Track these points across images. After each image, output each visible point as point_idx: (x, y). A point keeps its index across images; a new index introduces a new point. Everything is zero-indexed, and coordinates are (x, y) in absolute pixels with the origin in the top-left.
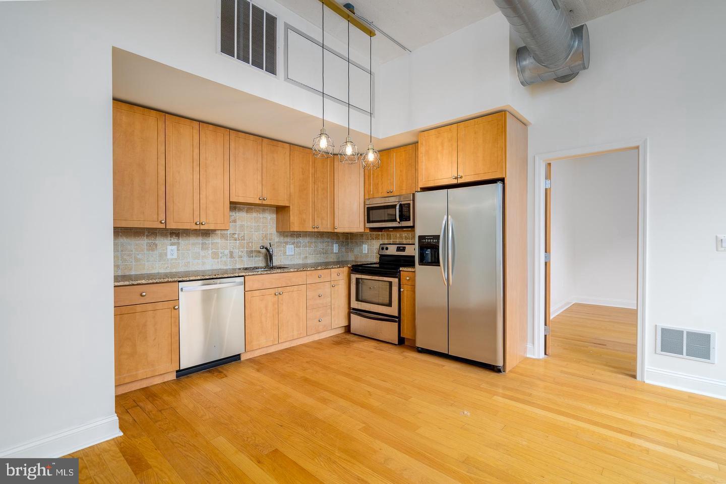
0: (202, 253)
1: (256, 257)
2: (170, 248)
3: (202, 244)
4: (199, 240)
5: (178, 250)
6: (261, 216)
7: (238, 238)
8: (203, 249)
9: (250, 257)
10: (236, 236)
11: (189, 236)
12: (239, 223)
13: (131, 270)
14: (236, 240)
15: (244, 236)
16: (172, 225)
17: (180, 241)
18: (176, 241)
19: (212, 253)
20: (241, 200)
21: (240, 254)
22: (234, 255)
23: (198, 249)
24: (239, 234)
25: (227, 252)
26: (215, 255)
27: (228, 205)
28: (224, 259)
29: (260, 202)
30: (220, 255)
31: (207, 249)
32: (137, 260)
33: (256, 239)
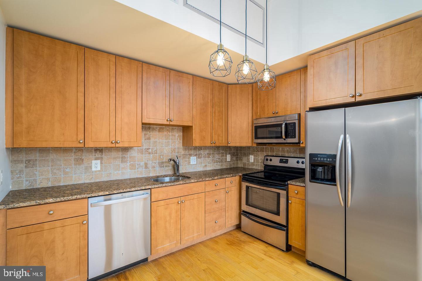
0: (122, 165)
1: (166, 166)
2: (94, 162)
3: (122, 158)
4: (120, 154)
5: (101, 163)
6: (170, 134)
7: (152, 152)
8: (122, 162)
9: (161, 167)
10: (150, 151)
11: (111, 152)
12: (152, 140)
13: (60, 181)
14: (150, 154)
15: (156, 150)
16: (90, 144)
17: (103, 156)
18: (100, 156)
19: (130, 165)
20: (152, 121)
21: (153, 164)
22: (149, 166)
23: (118, 162)
24: (152, 149)
25: (142, 164)
26: (133, 167)
27: (140, 125)
28: (140, 170)
29: (168, 123)
30: (137, 166)
31: (126, 162)
32: (65, 173)
33: (166, 152)
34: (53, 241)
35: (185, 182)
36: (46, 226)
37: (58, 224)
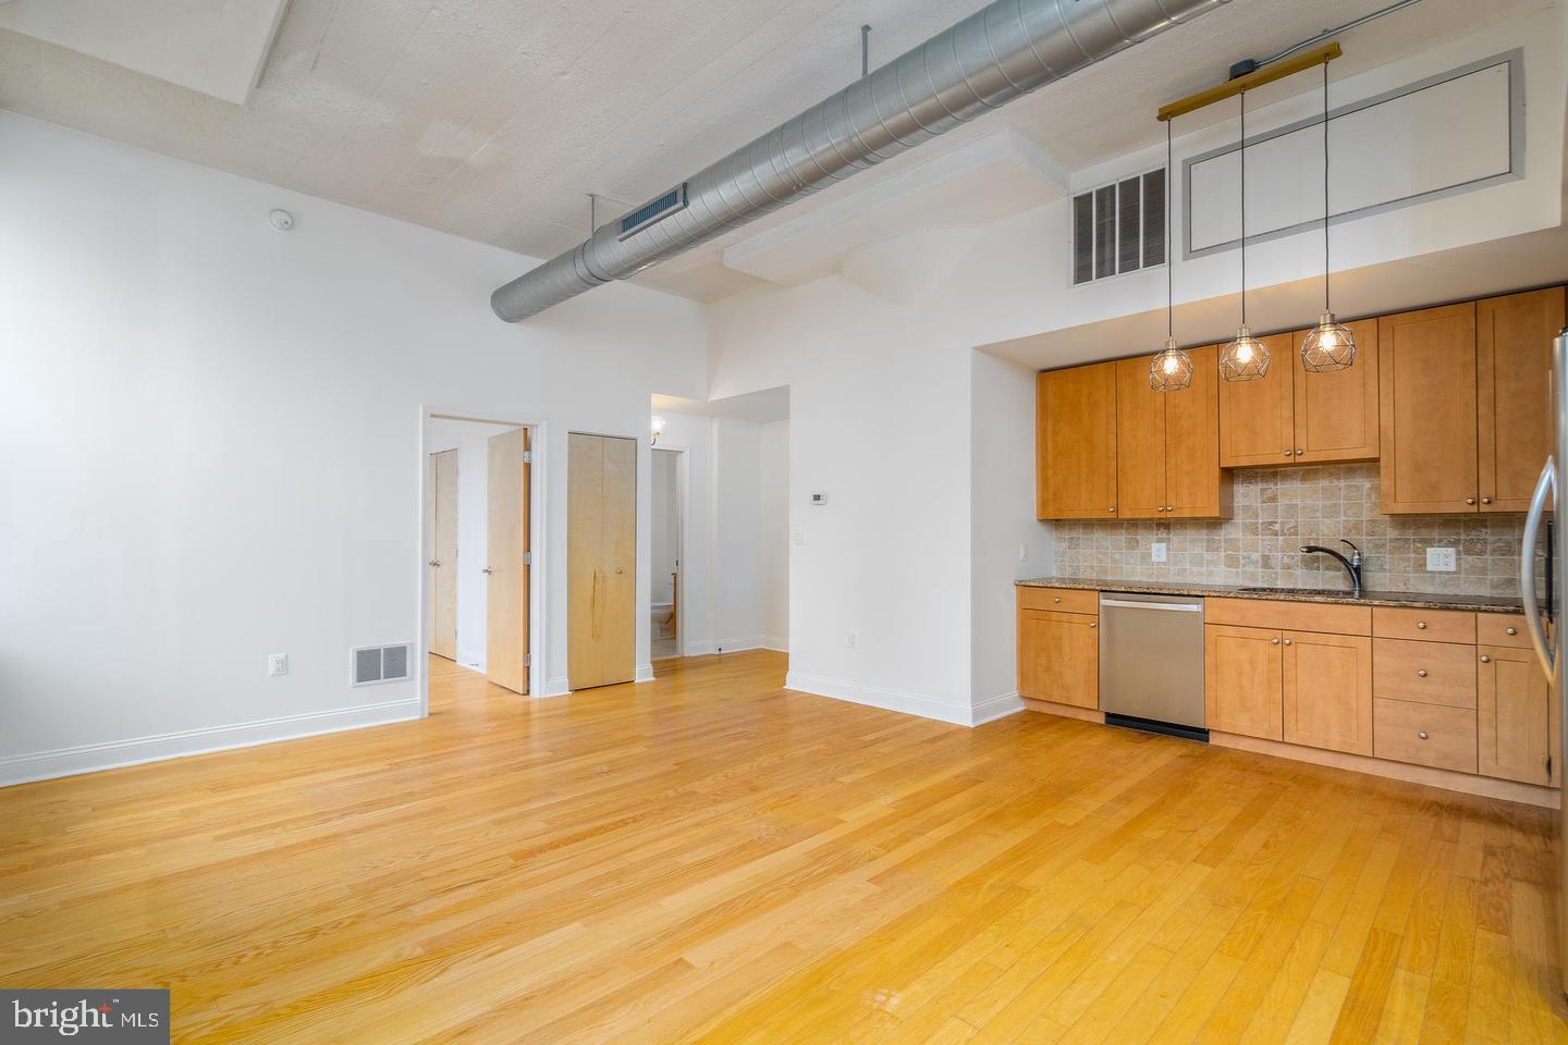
0: (1208, 556)
1: (1327, 569)
2: (1155, 546)
3: (1208, 541)
4: (1203, 534)
5: (1168, 549)
6: (1342, 483)
7: (1282, 531)
8: (1209, 549)
9: (1311, 569)
10: (1277, 527)
11: (1186, 528)
12: (1282, 502)
13: (1106, 573)
14: (1276, 535)
15: (1295, 527)
16: (1126, 514)
17: (1171, 536)
18: (1165, 535)
19: (1226, 557)
20: (1244, 462)
21: (1286, 560)
22: (1273, 562)
23: (1199, 549)
24: (1282, 523)
25: (1256, 556)
26: (1232, 561)
27: (1217, 472)
28: (1250, 569)
30: (1242, 561)
31: (1217, 549)
32: (1115, 561)
33: (1326, 531)
34: (1060, 638)
35: (1291, 598)
36: (1054, 616)
37: (1065, 617)
